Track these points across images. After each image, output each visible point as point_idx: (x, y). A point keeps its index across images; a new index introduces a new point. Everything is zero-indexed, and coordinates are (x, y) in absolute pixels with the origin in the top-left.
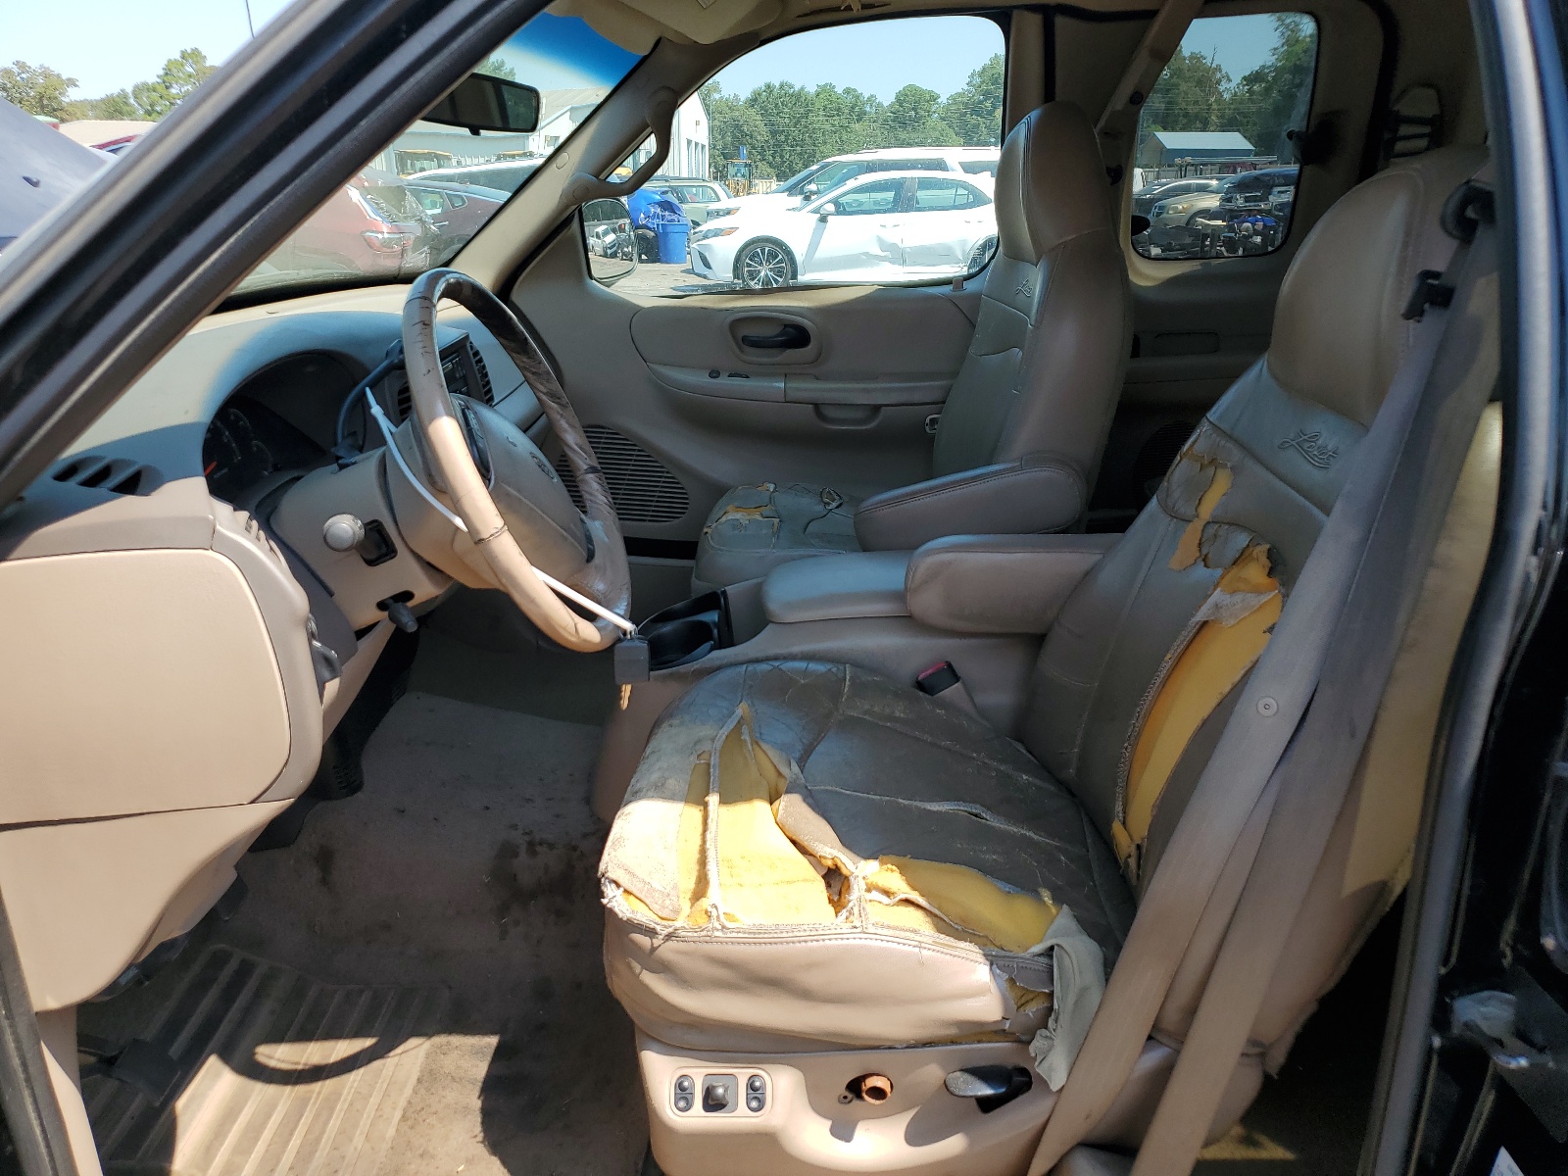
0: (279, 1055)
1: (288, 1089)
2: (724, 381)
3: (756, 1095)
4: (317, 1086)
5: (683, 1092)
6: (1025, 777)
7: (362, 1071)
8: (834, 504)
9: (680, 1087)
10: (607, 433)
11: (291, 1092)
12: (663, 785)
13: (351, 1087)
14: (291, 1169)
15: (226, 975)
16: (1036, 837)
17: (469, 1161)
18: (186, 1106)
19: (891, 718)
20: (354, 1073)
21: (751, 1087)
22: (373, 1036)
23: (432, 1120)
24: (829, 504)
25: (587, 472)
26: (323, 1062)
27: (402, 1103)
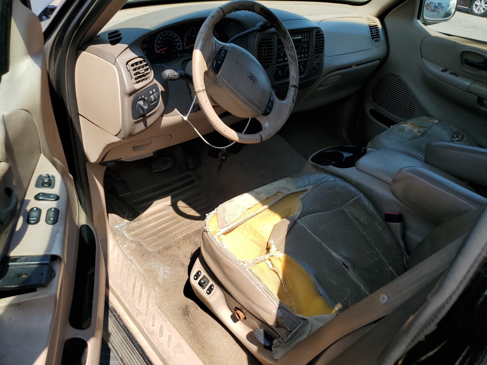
0: (181, 205)
1: (175, 213)
2: (447, 75)
3: (210, 290)
4: (180, 217)
5: (197, 275)
6: (390, 268)
7: (189, 220)
8: (457, 139)
9: (198, 273)
10: (397, 79)
11: (175, 214)
12: (260, 194)
13: (184, 222)
14: (158, 230)
15: (188, 180)
16: (362, 287)
17: (185, 256)
18: (155, 203)
19: (357, 220)
20: (188, 219)
21: (210, 287)
22: (200, 214)
23: (188, 241)
24: (455, 138)
25: (292, 86)
26: (186, 213)
27: (188, 233)
